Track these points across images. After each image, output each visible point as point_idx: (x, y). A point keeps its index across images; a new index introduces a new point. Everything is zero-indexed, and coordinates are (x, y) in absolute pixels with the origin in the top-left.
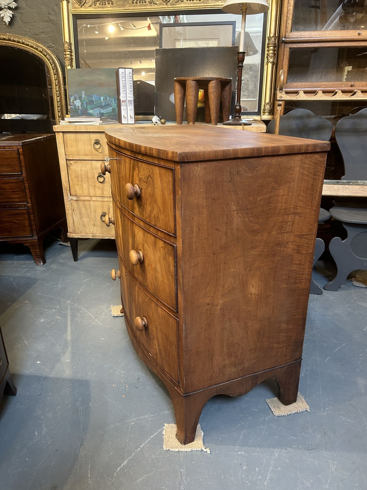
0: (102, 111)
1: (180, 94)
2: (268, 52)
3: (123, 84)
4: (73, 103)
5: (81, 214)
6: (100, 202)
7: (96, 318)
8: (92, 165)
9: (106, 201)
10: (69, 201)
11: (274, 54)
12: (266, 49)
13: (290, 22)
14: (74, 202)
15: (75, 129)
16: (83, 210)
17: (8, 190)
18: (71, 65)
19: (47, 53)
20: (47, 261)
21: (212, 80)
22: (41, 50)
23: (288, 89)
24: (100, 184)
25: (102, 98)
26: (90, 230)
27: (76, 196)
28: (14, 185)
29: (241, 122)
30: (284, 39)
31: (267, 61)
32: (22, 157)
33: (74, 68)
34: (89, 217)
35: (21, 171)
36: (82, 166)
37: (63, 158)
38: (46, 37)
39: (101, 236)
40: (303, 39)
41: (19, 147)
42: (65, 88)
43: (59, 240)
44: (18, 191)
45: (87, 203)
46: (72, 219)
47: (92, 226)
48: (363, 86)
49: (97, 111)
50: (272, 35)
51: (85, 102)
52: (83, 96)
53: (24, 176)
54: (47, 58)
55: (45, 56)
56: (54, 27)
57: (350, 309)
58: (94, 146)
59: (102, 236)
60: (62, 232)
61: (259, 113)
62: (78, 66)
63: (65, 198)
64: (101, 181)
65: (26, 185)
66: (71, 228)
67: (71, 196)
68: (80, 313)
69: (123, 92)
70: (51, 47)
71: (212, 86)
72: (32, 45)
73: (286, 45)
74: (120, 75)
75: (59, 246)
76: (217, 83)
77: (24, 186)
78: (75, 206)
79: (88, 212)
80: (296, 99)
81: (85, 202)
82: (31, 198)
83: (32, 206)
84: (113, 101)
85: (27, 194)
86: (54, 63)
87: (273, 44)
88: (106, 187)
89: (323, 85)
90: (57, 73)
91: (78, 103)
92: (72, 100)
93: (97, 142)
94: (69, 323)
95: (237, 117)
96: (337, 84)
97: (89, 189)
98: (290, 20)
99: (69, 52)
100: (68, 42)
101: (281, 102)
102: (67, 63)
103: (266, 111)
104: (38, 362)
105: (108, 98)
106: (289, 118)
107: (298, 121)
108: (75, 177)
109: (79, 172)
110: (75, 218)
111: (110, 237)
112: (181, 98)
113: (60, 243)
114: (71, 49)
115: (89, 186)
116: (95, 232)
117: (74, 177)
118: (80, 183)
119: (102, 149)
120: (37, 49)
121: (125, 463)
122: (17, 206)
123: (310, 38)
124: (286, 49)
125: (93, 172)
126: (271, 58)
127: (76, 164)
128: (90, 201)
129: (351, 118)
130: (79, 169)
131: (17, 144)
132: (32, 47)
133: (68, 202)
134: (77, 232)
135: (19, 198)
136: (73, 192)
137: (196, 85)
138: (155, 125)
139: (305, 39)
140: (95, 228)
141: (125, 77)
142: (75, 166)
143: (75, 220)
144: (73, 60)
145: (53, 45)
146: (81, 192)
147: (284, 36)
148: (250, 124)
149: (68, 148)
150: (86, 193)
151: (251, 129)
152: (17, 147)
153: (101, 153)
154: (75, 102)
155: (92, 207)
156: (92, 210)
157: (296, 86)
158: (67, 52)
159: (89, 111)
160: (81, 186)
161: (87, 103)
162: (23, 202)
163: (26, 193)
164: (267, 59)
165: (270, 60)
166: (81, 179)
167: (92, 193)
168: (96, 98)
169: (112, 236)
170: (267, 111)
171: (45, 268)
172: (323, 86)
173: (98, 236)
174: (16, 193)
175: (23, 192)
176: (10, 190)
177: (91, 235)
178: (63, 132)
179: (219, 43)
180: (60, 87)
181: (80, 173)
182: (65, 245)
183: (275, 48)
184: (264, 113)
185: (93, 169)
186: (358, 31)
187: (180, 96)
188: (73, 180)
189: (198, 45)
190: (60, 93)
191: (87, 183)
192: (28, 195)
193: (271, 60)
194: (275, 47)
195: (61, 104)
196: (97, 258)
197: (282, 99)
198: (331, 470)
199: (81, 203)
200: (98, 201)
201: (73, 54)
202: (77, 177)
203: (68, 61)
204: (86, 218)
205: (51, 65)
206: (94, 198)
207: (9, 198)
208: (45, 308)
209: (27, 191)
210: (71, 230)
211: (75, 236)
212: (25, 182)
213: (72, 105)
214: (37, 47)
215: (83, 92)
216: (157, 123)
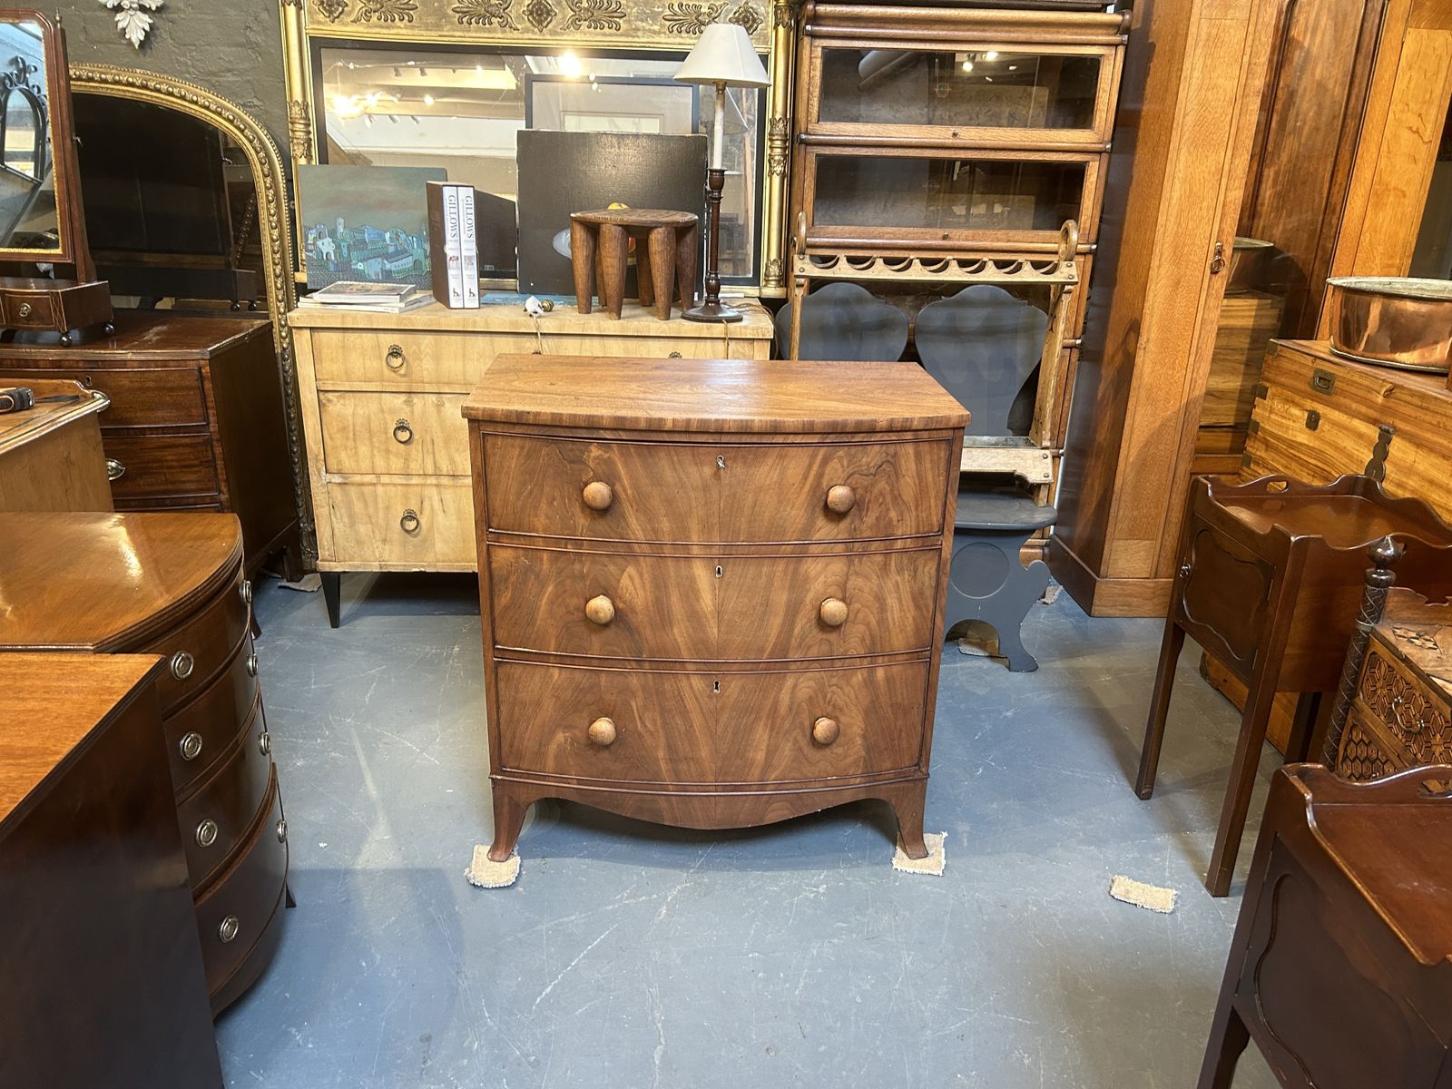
0: (388, 266)
1: (585, 250)
2: (772, 151)
3: (453, 221)
4: (314, 244)
5: (351, 516)
6: (399, 488)
7: (423, 750)
8: (380, 404)
9: (414, 485)
10: (323, 485)
11: (785, 157)
12: (768, 144)
13: (815, 102)
14: (334, 488)
15: (343, 323)
16: (358, 507)
17: (170, 464)
18: (309, 157)
19: (247, 126)
20: (262, 631)
21: (656, 227)
22: (231, 117)
23: (817, 240)
24: (402, 446)
25: (387, 236)
26: (373, 552)
27: (339, 473)
28: (187, 450)
29: (720, 315)
30: (803, 136)
31: (770, 171)
32: (208, 385)
33: (314, 163)
34: (371, 523)
35: (206, 418)
36: (355, 405)
37: (310, 387)
38: (238, 81)
39: (401, 565)
40: (843, 138)
41: (202, 362)
42: (292, 207)
43: (276, 575)
44: (195, 466)
45: (366, 490)
46: (328, 528)
47: (379, 543)
48: (966, 240)
49: (373, 267)
50: (778, 116)
51: (346, 244)
52: (341, 229)
53: (212, 430)
54: (245, 137)
55: (242, 131)
56: (259, 59)
57: (951, 701)
58: (387, 360)
59: (405, 566)
60: (284, 557)
61: (755, 281)
62: (324, 159)
63: (313, 479)
64: (403, 440)
65: (218, 450)
66: (326, 548)
67: (327, 472)
68: (385, 743)
69: (453, 239)
70: (250, 107)
71: (657, 240)
72: (207, 103)
73: (808, 147)
74: (445, 202)
75: (281, 592)
76: (669, 234)
77: (213, 453)
78: (336, 498)
79: (371, 510)
80: (832, 275)
81: (363, 487)
82: (227, 481)
83: (230, 499)
84: (415, 244)
85: (219, 471)
86: (264, 147)
87: (781, 135)
88: (414, 452)
89: (888, 233)
90: (272, 173)
91: (327, 246)
92: (311, 238)
93: (395, 352)
94: (363, 763)
95: (712, 302)
96: (917, 233)
97: (373, 456)
98: (816, 99)
99: (302, 126)
100: (300, 101)
101: (802, 281)
102: (298, 150)
103: (770, 278)
104: (322, 845)
105: (403, 236)
106: (819, 302)
107: (839, 310)
108: (338, 431)
109: (350, 418)
110: (336, 526)
111: (423, 566)
112: (587, 257)
113: (283, 584)
114: (307, 118)
115: (372, 452)
116: (386, 556)
117: (335, 431)
118: (350, 443)
119: (407, 367)
120: (220, 114)
121: (548, 990)
122: (192, 501)
123: (858, 138)
124: (808, 157)
125: (385, 419)
126: (779, 164)
127: (342, 401)
128: (374, 484)
129: (945, 305)
130: (349, 411)
131: (198, 355)
132: (207, 108)
133: (320, 488)
134: (341, 558)
135: (198, 481)
136: (333, 465)
137: (622, 234)
138: (531, 316)
139: (848, 138)
140: (387, 547)
141: (456, 206)
142: (339, 406)
143: (336, 531)
144: (313, 143)
145: (256, 102)
146: (353, 464)
147: (803, 130)
148: (740, 320)
149: (322, 365)
150: (365, 465)
151: (743, 331)
152: (197, 362)
153: (404, 376)
154: (319, 243)
155: (380, 500)
156: (381, 506)
157: (832, 233)
158: (297, 125)
159: (356, 264)
160: (354, 451)
161: (349, 246)
162: (208, 490)
163: (216, 469)
164: (770, 166)
165: (775, 169)
166: (354, 434)
167: (380, 464)
168: (372, 236)
169: (429, 566)
170: (774, 278)
171: (262, 648)
172: (887, 236)
173: (393, 566)
174: (189, 469)
175: (209, 467)
176: (175, 464)
177: (377, 563)
178: (311, 328)
179: (663, 126)
180: (278, 206)
181: (351, 422)
182: (297, 588)
183: (785, 143)
184: (767, 281)
185: (382, 411)
186: (953, 129)
187: (585, 254)
188: (333, 436)
189: (616, 126)
190: (279, 221)
191: (367, 443)
192: (222, 474)
193: (779, 169)
194: (785, 141)
195: (282, 244)
196: (387, 619)
197: (803, 274)
198: (905, 964)
199: (353, 491)
200: (394, 485)
201: (311, 129)
202: (344, 429)
203: (301, 147)
204: (365, 524)
205: (257, 153)
206: (385, 479)
207: (173, 483)
208: (297, 738)
209: (220, 463)
210: (327, 553)
211: (336, 567)
212: (215, 443)
213: (311, 251)
214: (219, 110)
215: (341, 221)
216: (536, 313)
